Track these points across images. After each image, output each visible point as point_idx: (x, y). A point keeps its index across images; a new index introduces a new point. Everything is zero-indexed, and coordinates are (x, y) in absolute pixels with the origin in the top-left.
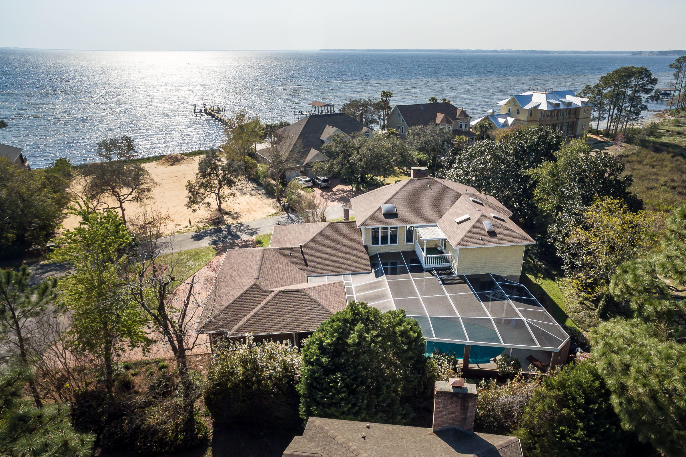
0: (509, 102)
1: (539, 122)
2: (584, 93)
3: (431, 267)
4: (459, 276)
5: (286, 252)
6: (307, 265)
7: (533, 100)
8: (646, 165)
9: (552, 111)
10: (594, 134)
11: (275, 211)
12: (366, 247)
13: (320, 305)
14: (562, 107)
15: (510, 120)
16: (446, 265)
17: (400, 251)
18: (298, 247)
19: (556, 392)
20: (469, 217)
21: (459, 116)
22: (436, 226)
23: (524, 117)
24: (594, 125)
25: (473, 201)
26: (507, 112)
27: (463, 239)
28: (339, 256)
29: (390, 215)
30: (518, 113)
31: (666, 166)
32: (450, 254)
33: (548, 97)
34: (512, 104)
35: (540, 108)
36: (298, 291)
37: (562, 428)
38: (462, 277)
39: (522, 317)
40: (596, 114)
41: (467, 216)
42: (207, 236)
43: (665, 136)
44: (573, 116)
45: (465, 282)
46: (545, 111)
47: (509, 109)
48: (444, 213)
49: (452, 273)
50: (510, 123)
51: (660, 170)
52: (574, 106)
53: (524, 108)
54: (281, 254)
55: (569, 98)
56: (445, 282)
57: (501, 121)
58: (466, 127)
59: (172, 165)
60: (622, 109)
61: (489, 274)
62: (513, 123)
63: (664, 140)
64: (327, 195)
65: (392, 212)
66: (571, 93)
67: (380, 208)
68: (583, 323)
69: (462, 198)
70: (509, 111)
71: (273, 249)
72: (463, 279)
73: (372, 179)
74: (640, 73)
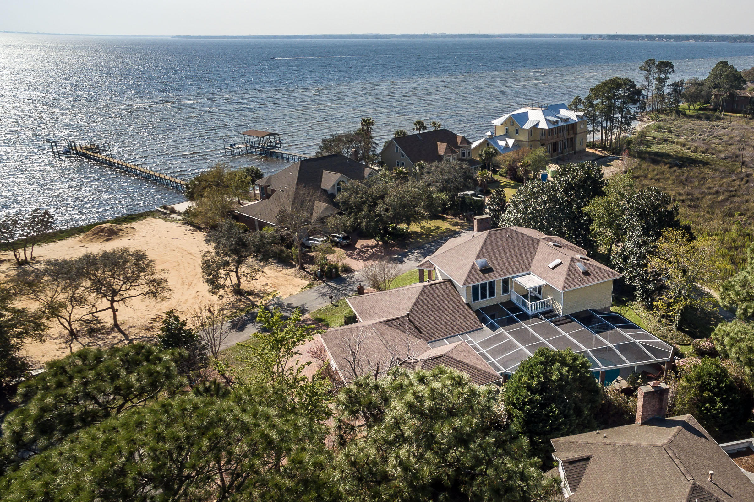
0: (506, 121)
1: (541, 141)
2: (574, 104)
3: (536, 312)
4: (564, 316)
5: (394, 323)
6: (421, 333)
7: (530, 118)
8: (651, 179)
9: (552, 129)
10: (592, 148)
11: (307, 282)
12: (468, 304)
13: (467, 365)
14: (561, 124)
15: (511, 142)
16: (548, 309)
17: (498, 303)
18: (405, 316)
19: (696, 383)
20: (561, 261)
21: (461, 143)
22: (530, 274)
23: (524, 137)
24: (589, 138)
25: (554, 245)
26: (505, 133)
27: (565, 282)
28: (446, 318)
29: (486, 270)
30: (517, 133)
31: (668, 179)
32: (550, 298)
33: (545, 114)
34: (509, 124)
35: (540, 126)
36: (442, 357)
37: (707, 405)
38: (567, 317)
39: (634, 340)
40: (590, 127)
41: (558, 261)
42: (247, 324)
43: (654, 144)
44: (571, 132)
45: (572, 321)
46: (545, 129)
47: (507, 129)
48: (532, 261)
49: (556, 315)
50: (510, 146)
51: (665, 184)
52: (571, 122)
53: (524, 128)
54: (390, 325)
55: (564, 113)
56: (557, 323)
57: (502, 143)
58: (469, 155)
59: (108, 240)
60: (613, 119)
61: (587, 310)
62: (514, 145)
63: (655, 148)
64: (353, 253)
65: (486, 266)
66: (563, 106)
67: (474, 264)
68: (666, 337)
69: (542, 244)
70: (507, 132)
71: (380, 322)
72: (568, 319)
73: (395, 228)
74: (626, 84)
